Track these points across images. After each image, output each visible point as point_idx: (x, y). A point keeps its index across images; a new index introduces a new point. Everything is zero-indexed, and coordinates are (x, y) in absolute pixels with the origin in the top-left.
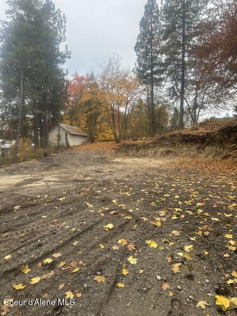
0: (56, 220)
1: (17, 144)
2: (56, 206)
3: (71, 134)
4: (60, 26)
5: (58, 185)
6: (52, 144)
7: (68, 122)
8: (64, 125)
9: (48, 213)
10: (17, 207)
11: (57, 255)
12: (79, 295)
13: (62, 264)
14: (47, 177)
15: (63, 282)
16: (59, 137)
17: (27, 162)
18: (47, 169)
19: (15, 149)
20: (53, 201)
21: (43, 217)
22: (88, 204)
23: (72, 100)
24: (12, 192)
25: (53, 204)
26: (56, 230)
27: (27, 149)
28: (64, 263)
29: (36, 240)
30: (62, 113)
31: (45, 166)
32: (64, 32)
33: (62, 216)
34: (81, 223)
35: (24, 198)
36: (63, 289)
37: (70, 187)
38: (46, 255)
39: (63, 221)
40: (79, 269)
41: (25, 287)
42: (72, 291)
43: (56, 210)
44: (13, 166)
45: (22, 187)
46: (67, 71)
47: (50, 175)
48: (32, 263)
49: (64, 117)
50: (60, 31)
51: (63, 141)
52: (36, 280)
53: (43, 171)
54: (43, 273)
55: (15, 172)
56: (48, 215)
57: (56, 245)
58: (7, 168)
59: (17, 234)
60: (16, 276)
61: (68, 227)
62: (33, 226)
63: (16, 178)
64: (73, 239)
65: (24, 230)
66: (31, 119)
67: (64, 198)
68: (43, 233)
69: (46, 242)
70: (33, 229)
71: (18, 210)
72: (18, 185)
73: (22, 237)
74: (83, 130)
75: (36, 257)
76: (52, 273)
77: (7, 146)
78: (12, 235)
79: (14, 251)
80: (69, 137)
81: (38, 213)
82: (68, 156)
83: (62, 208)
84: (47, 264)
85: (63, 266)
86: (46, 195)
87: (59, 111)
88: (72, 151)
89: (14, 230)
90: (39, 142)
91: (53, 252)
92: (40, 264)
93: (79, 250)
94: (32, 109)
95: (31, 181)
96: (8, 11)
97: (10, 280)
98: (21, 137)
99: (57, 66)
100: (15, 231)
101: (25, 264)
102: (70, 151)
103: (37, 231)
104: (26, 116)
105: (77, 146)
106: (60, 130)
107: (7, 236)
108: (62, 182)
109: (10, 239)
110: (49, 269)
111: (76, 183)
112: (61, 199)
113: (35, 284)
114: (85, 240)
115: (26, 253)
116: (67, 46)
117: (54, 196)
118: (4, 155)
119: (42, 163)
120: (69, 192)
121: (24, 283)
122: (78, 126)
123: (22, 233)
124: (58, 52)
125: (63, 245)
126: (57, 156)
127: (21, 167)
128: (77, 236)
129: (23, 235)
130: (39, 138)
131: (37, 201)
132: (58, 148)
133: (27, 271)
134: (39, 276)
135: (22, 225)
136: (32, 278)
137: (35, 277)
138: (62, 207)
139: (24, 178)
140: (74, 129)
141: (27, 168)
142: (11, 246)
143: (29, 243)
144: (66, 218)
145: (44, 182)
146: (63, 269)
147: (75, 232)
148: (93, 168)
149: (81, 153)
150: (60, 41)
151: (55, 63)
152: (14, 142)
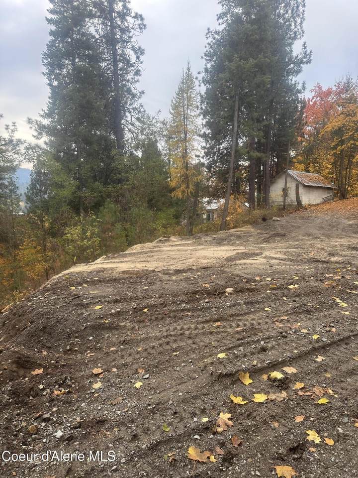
0: (286, 318)
1: (226, 203)
2: (284, 296)
3: (305, 186)
4: (296, 13)
5: (286, 265)
6: (273, 202)
7: (302, 166)
8: (295, 172)
9: (273, 305)
10: (229, 290)
11: (291, 370)
12: (330, 442)
13: (299, 385)
14: (268, 252)
15: (301, 414)
16: (285, 191)
17: (239, 229)
18: (267, 240)
19: (224, 211)
20: (279, 288)
21: (266, 309)
22: (338, 301)
23: (310, 131)
24: (222, 269)
25: (279, 292)
26: (286, 332)
27: (239, 210)
28: (302, 385)
29: (258, 341)
30: (292, 154)
31: (265, 235)
32: (301, 23)
33: (295, 312)
34: (328, 329)
35: (238, 278)
36: (302, 423)
37: (305, 269)
38: (274, 366)
39: (296, 321)
40: (327, 401)
41: (245, 402)
42: (318, 433)
43: (285, 302)
44: (222, 234)
45: (234, 262)
46: (304, 85)
47: (272, 248)
48: (255, 372)
49: (295, 160)
50: (296, 22)
51: (292, 197)
52: (260, 398)
53: (261, 243)
54: (270, 390)
55: (225, 242)
56: (273, 308)
57: (289, 354)
58: (214, 236)
59: (231, 326)
60: (233, 383)
61: (305, 331)
62: (252, 320)
63: (227, 250)
64: (315, 351)
65: (240, 323)
66: (246, 168)
67: (296, 286)
68: (267, 333)
69: (273, 348)
70: (252, 324)
71: (231, 294)
72: (229, 259)
73: (237, 332)
74: (327, 178)
75: (259, 365)
76: (284, 394)
77: (214, 206)
78: (224, 327)
79: (230, 349)
80: (301, 191)
81: (258, 302)
82: (300, 221)
83: (294, 301)
84: (275, 380)
85: (301, 389)
86: (268, 277)
87: (287, 151)
88: (307, 214)
89: (227, 320)
90: (256, 200)
91: (284, 363)
92: (265, 377)
93: (326, 371)
94: (248, 152)
95: (246, 256)
96: (220, 14)
97: (226, 388)
98: (232, 194)
99: (288, 79)
100: (228, 323)
101: (244, 371)
102: (302, 213)
103: (259, 328)
104: (240, 163)
105: (315, 205)
106: (289, 180)
107: (218, 327)
108: (291, 260)
109: (223, 332)
110: (278, 387)
111: (313, 265)
112: (291, 287)
113: (259, 403)
114: (335, 357)
115: (245, 356)
116: (305, 43)
117: (281, 281)
118: (209, 219)
119: (259, 231)
120: (303, 278)
121: (244, 398)
122: (317, 172)
123: (238, 326)
124: (291, 58)
125: (300, 357)
126: (281, 221)
127: (232, 236)
128: (323, 349)
129: (239, 329)
130: (256, 194)
131: (255, 285)
132: (284, 208)
133: (248, 381)
134: (265, 394)
135: (237, 316)
136: (254, 393)
137: (259, 392)
138: (294, 299)
139: (237, 251)
140: (312, 178)
141: (239, 237)
142: (225, 341)
143: (248, 343)
144: (302, 316)
145: (264, 258)
146: (301, 393)
147: (318, 341)
148: (345, 242)
149: (323, 216)
150: (295, 38)
151: (284, 76)
152: (222, 201)
